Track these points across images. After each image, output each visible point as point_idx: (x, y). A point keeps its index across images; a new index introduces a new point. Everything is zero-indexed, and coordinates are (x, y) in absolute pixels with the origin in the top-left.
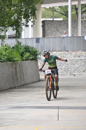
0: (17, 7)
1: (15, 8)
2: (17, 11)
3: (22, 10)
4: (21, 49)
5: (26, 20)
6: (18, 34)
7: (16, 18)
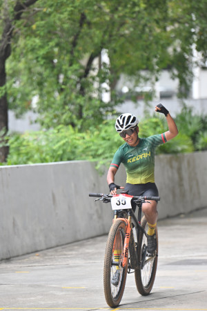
0: (179, 23)
1: (177, 25)
2: (180, 35)
3: (193, 30)
4: (190, 123)
5: (203, 55)
6: (183, 88)
7: (179, 49)
